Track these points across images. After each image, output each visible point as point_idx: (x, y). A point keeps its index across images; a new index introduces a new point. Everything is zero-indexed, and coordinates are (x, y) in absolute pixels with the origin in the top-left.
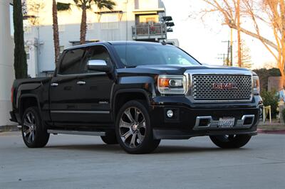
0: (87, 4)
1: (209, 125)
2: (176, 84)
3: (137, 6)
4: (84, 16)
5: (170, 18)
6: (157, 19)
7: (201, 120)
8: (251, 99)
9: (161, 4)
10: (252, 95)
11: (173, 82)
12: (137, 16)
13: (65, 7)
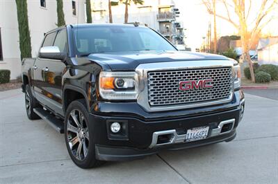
0: (128, 2)
1: (172, 142)
2: (126, 85)
3: (159, 4)
5: (177, 10)
6: (170, 10)
7: (160, 137)
8: (231, 97)
9: (173, 2)
10: (231, 93)
11: (121, 81)
12: (160, 9)
13: (115, 4)
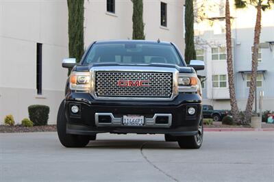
4: (259, 16)
7: (100, 117)
